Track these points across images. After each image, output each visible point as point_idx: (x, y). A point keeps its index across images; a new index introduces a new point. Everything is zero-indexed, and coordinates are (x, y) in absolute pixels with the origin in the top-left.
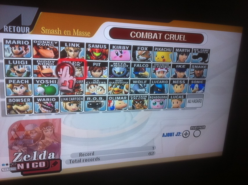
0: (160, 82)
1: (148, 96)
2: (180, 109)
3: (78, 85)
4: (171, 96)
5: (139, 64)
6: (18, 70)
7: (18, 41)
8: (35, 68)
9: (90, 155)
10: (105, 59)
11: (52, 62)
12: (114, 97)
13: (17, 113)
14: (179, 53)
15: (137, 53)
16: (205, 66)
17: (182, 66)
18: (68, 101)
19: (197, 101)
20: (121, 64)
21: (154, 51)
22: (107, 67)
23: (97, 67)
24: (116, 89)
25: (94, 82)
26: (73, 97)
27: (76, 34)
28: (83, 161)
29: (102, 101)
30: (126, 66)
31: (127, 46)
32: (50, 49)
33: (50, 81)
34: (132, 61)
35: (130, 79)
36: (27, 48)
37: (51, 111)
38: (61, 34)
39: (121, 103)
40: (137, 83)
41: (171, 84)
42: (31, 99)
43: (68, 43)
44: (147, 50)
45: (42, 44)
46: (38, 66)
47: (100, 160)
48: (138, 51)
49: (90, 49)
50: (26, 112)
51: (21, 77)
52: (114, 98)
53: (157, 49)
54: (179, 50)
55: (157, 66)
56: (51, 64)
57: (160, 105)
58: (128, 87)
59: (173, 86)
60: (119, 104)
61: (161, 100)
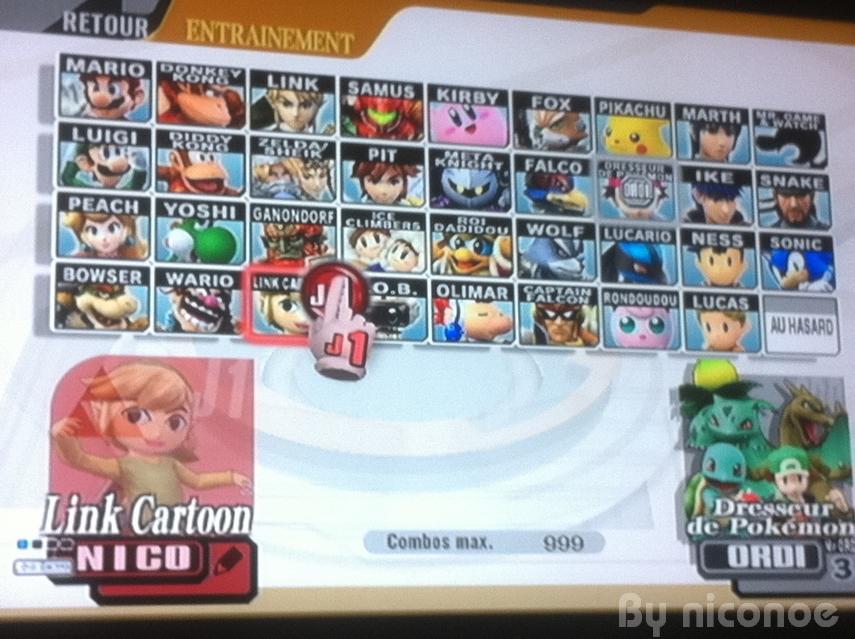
0: (639, 235)
1: (594, 291)
3: (315, 230)
4: (695, 299)
5: (546, 159)
6: (103, 163)
7: (107, 64)
8: (164, 160)
10: (411, 137)
11: (221, 141)
12: (459, 285)
13: (91, 327)
14: (698, 125)
15: (533, 118)
16: (815, 181)
17: (719, 177)
20: (472, 158)
21: (597, 111)
22: (420, 167)
23: (383, 165)
24: (461, 254)
25: (376, 220)
29: (411, 301)
30: (494, 167)
31: (493, 92)
32: (217, 94)
33: (215, 208)
34: (515, 148)
35: (512, 215)
36: (137, 89)
37: (215, 324)
39: (486, 315)
40: (544, 235)
41: (685, 248)
42: (145, 272)
43: (277, 76)
45: (189, 78)
46: (172, 153)
48: (534, 111)
49: (355, 98)
50: (125, 324)
51: (112, 187)
52: (459, 291)
53: (606, 105)
54: (697, 113)
55: (616, 170)
56: (218, 147)
57: (654, 332)
58: (508, 248)
59: (695, 255)
60: (480, 315)
61: (653, 313)
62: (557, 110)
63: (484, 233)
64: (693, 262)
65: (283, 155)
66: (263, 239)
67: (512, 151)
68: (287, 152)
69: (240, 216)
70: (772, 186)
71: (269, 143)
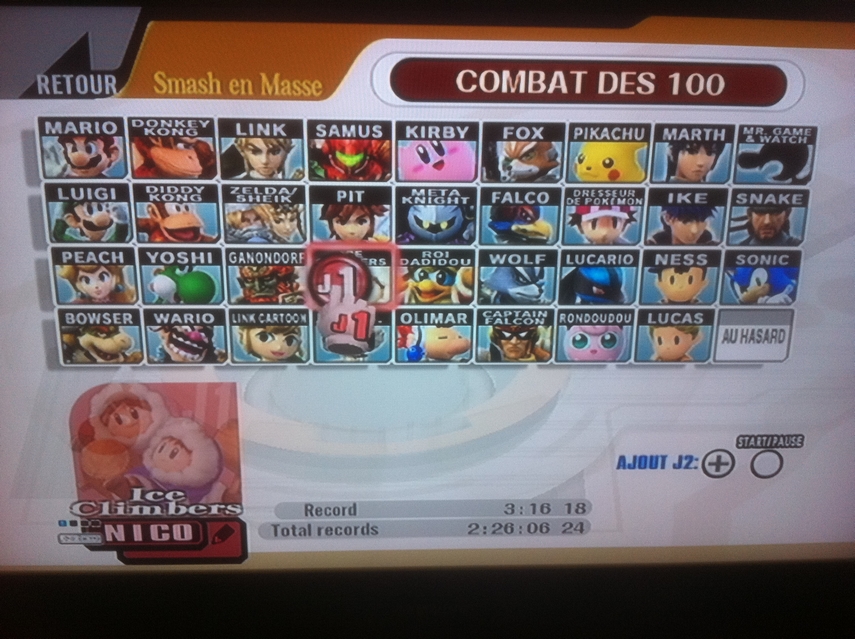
0: (601, 259)
1: (551, 312)
2: (690, 366)
3: (287, 270)
4: (650, 315)
5: (513, 191)
6: (87, 219)
7: (82, 124)
8: (142, 213)
9: (344, 514)
10: (378, 177)
11: (195, 192)
12: (421, 313)
13: (94, 361)
14: (678, 146)
15: (503, 150)
16: (795, 197)
17: (692, 198)
18: (257, 325)
19: (763, 335)
20: (439, 194)
21: (571, 139)
22: (387, 206)
23: (351, 206)
24: (425, 285)
26: (272, 312)
27: (270, 92)
28: (319, 534)
29: (376, 328)
30: (460, 201)
31: (462, 125)
32: (187, 146)
33: (193, 254)
34: (483, 181)
35: (476, 247)
36: (112, 146)
37: (201, 355)
38: (219, 91)
39: (446, 338)
41: (648, 268)
42: (135, 313)
43: (245, 123)
44: (541, 137)
45: (159, 131)
46: (149, 206)
47: (377, 533)
48: (504, 143)
49: (323, 141)
50: (122, 358)
51: (99, 241)
52: (421, 318)
53: (581, 132)
54: (678, 134)
55: (585, 196)
56: (192, 198)
57: (605, 347)
58: (470, 277)
59: (657, 275)
60: (440, 338)
61: (606, 330)
62: (529, 140)
63: (448, 265)
64: (654, 281)
65: (255, 201)
66: (239, 279)
67: (479, 185)
68: (258, 200)
69: (217, 260)
70: (747, 204)
71: (240, 191)
